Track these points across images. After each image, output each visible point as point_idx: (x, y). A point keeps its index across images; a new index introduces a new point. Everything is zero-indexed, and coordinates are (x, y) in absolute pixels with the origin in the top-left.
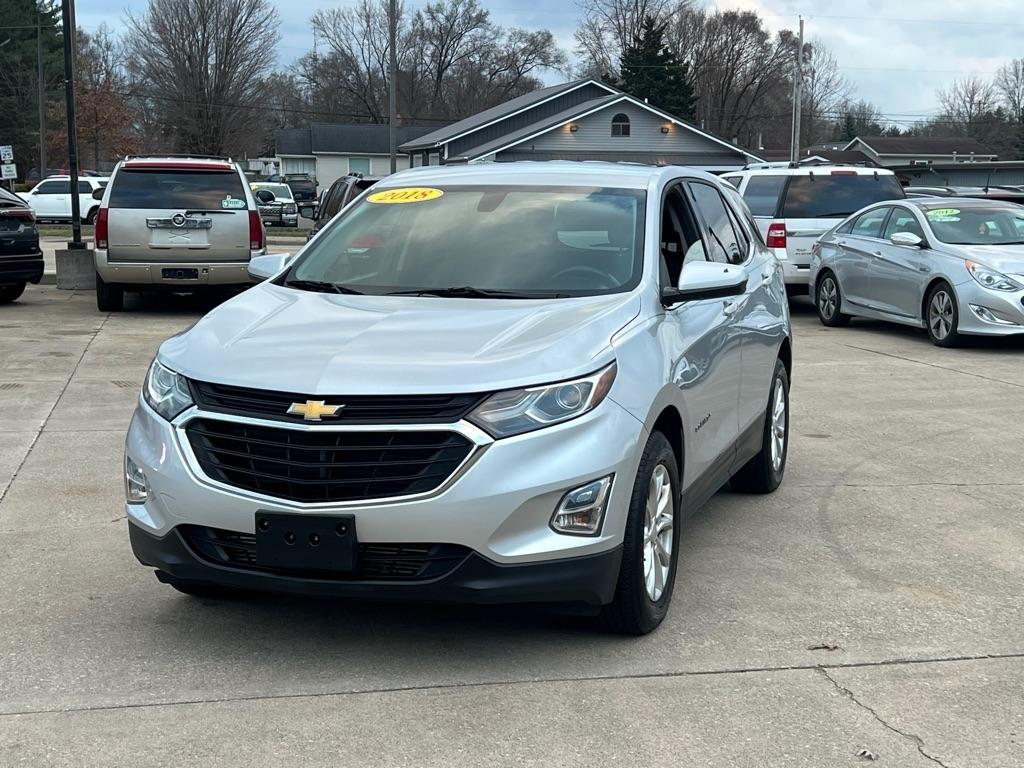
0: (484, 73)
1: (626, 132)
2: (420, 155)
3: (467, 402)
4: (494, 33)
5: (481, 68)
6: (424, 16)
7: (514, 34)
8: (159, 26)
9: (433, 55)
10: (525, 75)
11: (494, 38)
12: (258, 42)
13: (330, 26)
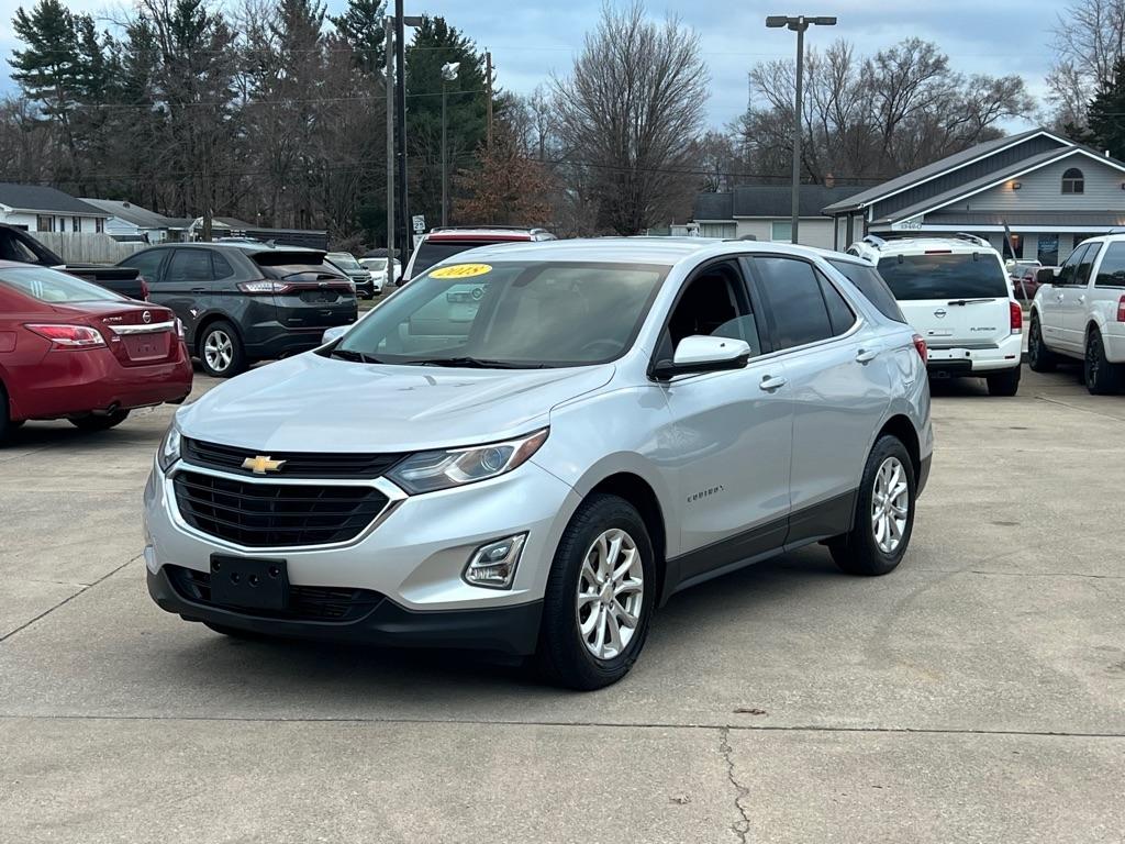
0: (941, 125)
1: (1079, 188)
2: (845, 218)
4: (953, 80)
5: (938, 121)
6: (875, 65)
7: (977, 81)
8: (585, 88)
9: (883, 107)
10: (988, 125)
11: (955, 86)
12: (686, 101)
13: (770, 80)
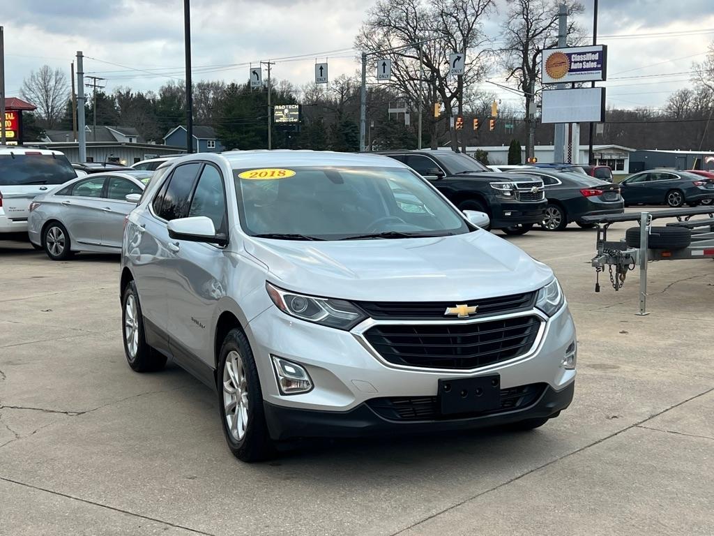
3: (529, 296)
